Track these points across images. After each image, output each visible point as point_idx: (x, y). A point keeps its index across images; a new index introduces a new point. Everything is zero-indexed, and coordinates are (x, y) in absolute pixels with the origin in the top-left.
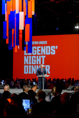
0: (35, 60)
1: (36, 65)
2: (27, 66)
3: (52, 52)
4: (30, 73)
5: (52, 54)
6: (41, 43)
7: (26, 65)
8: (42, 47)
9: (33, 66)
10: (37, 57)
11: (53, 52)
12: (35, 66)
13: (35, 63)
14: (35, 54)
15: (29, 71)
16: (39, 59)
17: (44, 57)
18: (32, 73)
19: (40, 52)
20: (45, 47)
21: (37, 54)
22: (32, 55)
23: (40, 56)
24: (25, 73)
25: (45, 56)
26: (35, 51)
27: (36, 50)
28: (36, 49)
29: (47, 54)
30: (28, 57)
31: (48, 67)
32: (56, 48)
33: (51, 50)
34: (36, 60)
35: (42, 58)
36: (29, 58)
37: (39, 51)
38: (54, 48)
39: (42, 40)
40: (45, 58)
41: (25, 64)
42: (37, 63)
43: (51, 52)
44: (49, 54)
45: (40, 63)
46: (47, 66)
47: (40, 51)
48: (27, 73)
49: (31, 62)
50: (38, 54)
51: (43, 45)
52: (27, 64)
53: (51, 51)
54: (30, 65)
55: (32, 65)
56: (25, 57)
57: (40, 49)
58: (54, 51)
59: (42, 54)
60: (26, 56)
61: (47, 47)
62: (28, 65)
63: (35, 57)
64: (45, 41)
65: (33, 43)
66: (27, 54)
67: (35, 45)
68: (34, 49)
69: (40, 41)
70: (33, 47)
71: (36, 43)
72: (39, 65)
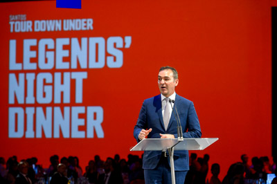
0: (48, 89)
1: (52, 105)
2: (20, 111)
3: (110, 59)
4: (30, 134)
5: (111, 64)
6: (72, 25)
7: (16, 105)
8: (75, 41)
9: (40, 110)
10: (58, 75)
11: (115, 60)
12: (49, 110)
13: (48, 100)
14: (50, 66)
15: (25, 130)
16: (62, 83)
17: (80, 77)
18: (39, 135)
19: (67, 59)
20: (84, 40)
21: (58, 67)
22: (38, 71)
23: (67, 75)
24: (12, 134)
25: (84, 75)
26: (50, 55)
27: (54, 50)
28: (51, 46)
29: (93, 65)
30: (21, 76)
31: (95, 114)
32: (128, 46)
33: (109, 51)
34: (50, 87)
35: (73, 82)
36: (26, 82)
37: (62, 53)
38: (120, 45)
39: (73, 17)
40: (84, 81)
41: (11, 101)
42: (58, 100)
43: (108, 58)
44: (100, 65)
45: (67, 100)
46: (91, 110)
47: (66, 53)
48: (19, 135)
49: (35, 95)
50: (61, 65)
51: (79, 35)
52: (21, 101)
53: (107, 54)
54: (30, 105)
55: (36, 105)
56: (12, 77)
57: (67, 47)
58: (120, 55)
59: (74, 66)
60: (17, 73)
61: (93, 40)
62: (24, 106)
63: (48, 77)
64: (84, 20)
65: (41, 26)
66: (18, 67)
67: (51, 32)
68: (47, 49)
69: (66, 19)
70: (43, 42)
71: (53, 25)
72: (62, 106)
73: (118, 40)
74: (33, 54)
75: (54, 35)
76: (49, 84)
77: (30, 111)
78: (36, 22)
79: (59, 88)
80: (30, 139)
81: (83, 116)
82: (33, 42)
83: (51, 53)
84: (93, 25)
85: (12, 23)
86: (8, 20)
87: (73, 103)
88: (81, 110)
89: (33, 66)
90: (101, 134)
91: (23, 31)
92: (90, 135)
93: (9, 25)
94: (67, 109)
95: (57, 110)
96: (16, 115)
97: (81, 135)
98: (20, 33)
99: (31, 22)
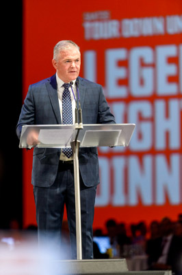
0: (146, 127)
1: (153, 152)
4: (119, 200)
9: (134, 161)
10: (160, 105)
12: (148, 160)
13: (145, 145)
14: (147, 90)
15: (112, 192)
16: (167, 116)
18: (133, 201)
19: (173, 79)
22: (129, 99)
26: (148, 73)
27: (153, 65)
28: (148, 59)
37: (167, 70)
42: (161, 145)
45: (175, 143)
47: (172, 70)
48: (103, 201)
54: (119, 154)
55: (128, 153)
57: (173, 60)
62: (110, 155)
63: (145, 108)
65: (132, 27)
67: (147, 37)
68: (143, 64)
70: (136, 54)
71: (150, 26)
72: (168, 153)
74: (121, 73)
75: (153, 41)
76: (146, 120)
77: (119, 163)
78: (125, 22)
82: (120, 54)
85: (87, 25)
86: (81, 21)
89: (122, 92)
93: (84, 29)
94: (175, 158)
95: (161, 160)
99: (116, 23)
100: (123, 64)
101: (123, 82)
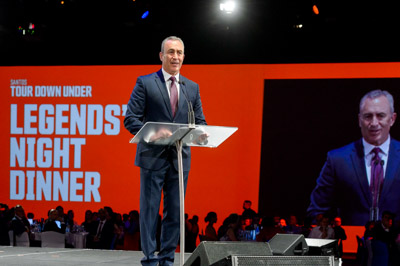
0: (48, 154)
1: (52, 169)
2: (21, 174)
3: (108, 126)
4: (30, 197)
5: (109, 132)
6: (71, 91)
7: (17, 168)
8: (74, 107)
9: (40, 173)
10: (57, 141)
11: (112, 128)
12: (49, 173)
13: (48, 164)
14: (50, 131)
15: (26, 192)
16: (61, 148)
17: (79, 143)
18: (39, 198)
19: (66, 125)
20: (83, 107)
21: (57, 133)
22: (38, 136)
23: (66, 140)
24: (13, 196)
25: (83, 141)
26: (50, 120)
27: (54, 116)
28: (51, 112)
29: (92, 132)
30: (22, 140)
31: (93, 179)
33: (107, 119)
34: (50, 152)
35: (72, 148)
36: (27, 146)
37: (62, 119)
38: (117, 113)
39: (72, 83)
40: (82, 146)
41: (13, 164)
42: (57, 165)
43: (106, 125)
44: (98, 132)
45: (66, 165)
46: (89, 175)
48: (20, 197)
49: (35, 159)
50: (61, 131)
51: (78, 101)
52: (22, 165)
53: (105, 122)
54: (31, 169)
55: (36, 169)
56: (13, 141)
57: (67, 114)
58: (117, 123)
59: (73, 132)
60: (18, 137)
61: (92, 108)
62: (25, 169)
63: (48, 142)
64: (83, 87)
65: (41, 91)
66: (19, 131)
67: (51, 98)
68: (47, 115)
69: (66, 85)
70: (43, 108)
71: (53, 91)
72: (61, 170)
73: (116, 108)
74: (34, 119)
75: (54, 101)
76: (49, 149)
78: (36, 87)
79: (58, 152)
80: (30, 202)
81: (81, 181)
82: (34, 107)
83: (51, 118)
84: (92, 92)
85: (13, 88)
86: (9, 84)
87: (71, 168)
88: (80, 175)
89: (34, 131)
90: (98, 199)
91: (24, 95)
92: (88, 199)
93: (10, 90)
94: (66, 174)
95: (57, 174)
96: (17, 178)
97: (79, 198)
98: (21, 97)
99: (31, 87)
100: (35, 113)
101: (35, 125)
